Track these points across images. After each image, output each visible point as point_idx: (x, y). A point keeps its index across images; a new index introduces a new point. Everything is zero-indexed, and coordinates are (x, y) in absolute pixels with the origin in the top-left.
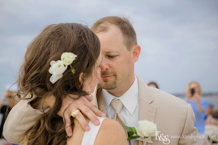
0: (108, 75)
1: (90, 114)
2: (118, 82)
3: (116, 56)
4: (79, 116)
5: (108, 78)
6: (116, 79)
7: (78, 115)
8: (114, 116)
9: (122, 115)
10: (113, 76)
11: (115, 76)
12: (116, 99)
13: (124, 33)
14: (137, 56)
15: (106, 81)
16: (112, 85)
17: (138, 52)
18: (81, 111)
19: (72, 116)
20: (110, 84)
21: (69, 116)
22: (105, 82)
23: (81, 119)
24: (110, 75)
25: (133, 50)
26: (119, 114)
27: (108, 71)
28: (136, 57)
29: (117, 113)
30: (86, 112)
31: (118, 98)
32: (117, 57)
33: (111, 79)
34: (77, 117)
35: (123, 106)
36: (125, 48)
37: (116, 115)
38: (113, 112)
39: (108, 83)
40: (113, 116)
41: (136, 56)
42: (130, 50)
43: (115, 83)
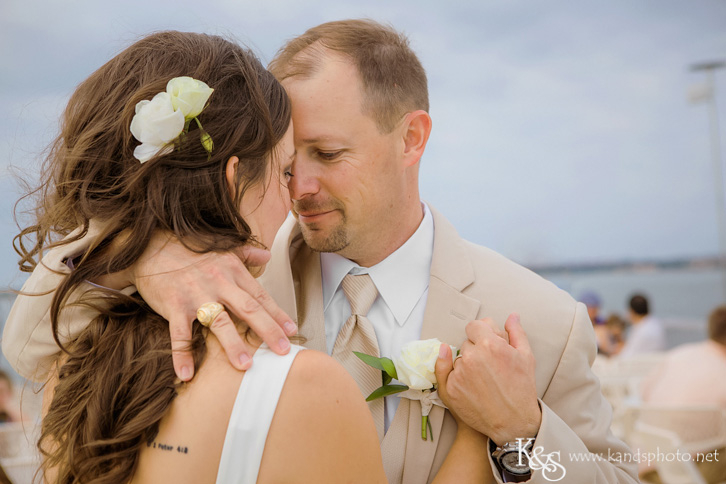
0: (317, 211)
1: (259, 321)
2: (351, 229)
3: (339, 153)
4: (222, 323)
5: (318, 219)
6: (345, 222)
7: (219, 320)
8: (348, 323)
9: (373, 323)
10: (335, 212)
11: (341, 211)
12: (360, 271)
13: (370, 79)
14: (420, 144)
15: (314, 228)
16: (332, 241)
17: (422, 131)
18: (226, 309)
19: (200, 320)
20: (327, 236)
21: (189, 319)
22: (313, 232)
23: (226, 334)
24: (324, 210)
25: (403, 126)
26: (362, 319)
27: (317, 197)
28: (417, 150)
29: (357, 313)
30: (249, 312)
31: (365, 270)
32: (345, 154)
33: (329, 222)
34: (213, 325)
35: (378, 297)
36: (370, 127)
37: (354, 321)
38: (346, 311)
39: (321, 233)
40: (344, 322)
41: (416, 147)
42: (391, 129)
43: (341, 232)
